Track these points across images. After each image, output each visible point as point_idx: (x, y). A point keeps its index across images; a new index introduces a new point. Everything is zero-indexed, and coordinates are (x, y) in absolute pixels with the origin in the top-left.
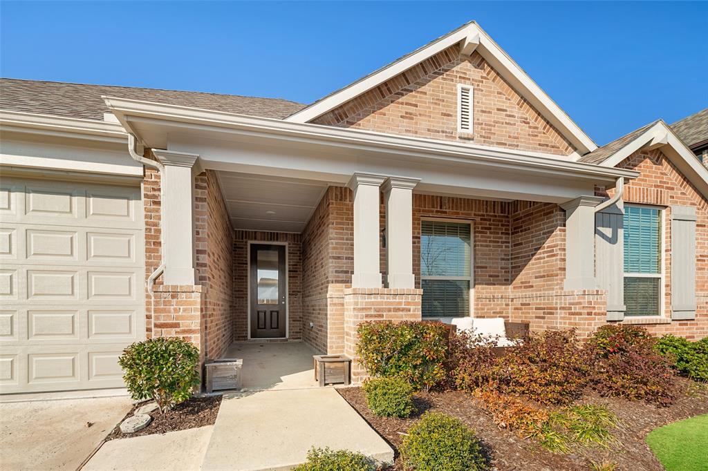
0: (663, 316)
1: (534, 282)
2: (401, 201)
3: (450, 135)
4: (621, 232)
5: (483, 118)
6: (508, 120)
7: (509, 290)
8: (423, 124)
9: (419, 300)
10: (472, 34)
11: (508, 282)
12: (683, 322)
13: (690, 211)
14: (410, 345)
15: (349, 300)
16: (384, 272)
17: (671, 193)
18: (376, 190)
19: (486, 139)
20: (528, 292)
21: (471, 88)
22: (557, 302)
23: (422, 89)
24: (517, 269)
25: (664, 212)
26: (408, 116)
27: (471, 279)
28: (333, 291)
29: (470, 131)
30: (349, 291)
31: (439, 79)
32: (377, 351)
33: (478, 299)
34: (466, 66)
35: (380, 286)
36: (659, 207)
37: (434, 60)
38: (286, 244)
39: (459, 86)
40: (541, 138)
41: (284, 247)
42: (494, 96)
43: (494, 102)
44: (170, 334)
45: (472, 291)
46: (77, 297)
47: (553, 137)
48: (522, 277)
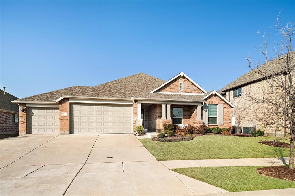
0: (217, 124)
1: (193, 118)
2: (169, 107)
3: (178, 92)
4: (208, 109)
5: (185, 88)
6: (189, 88)
7: (190, 120)
8: (173, 90)
9: (171, 121)
10: (182, 74)
11: (190, 118)
12: (221, 125)
13: (222, 105)
14: (169, 127)
15: (161, 121)
16: (166, 117)
17: (218, 102)
18: (165, 105)
19: (185, 92)
20: (192, 120)
21: (182, 83)
22: (196, 122)
23: (173, 84)
24: (191, 116)
25: (217, 105)
26: (171, 89)
27: (182, 117)
28: (158, 120)
29: (182, 91)
30: (161, 120)
31: (176, 82)
32: (165, 127)
33: (184, 121)
34: (182, 79)
35: (166, 119)
36: (216, 105)
37: (176, 79)
38: (145, 109)
39: (180, 83)
40: (196, 91)
41: (144, 110)
42: (187, 84)
43: (187, 85)
44: (138, 125)
45: (183, 120)
46: (117, 121)
47: (199, 90)
48: (191, 118)
